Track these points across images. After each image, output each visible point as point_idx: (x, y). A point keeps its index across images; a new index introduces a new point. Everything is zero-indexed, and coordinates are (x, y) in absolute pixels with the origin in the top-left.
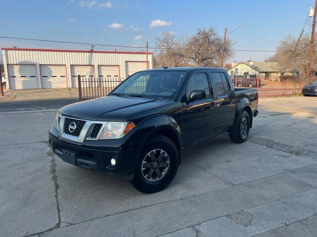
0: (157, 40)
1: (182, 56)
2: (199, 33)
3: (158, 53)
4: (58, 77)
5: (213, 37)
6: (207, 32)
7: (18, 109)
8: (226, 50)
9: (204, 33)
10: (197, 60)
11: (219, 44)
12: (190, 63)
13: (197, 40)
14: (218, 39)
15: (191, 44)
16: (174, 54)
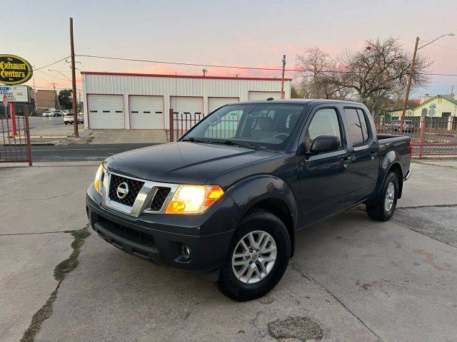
0: (298, 61)
1: (337, 83)
2: (369, 48)
3: (300, 79)
4: (153, 113)
5: (392, 53)
6: (382, 45)
7: (88, 158)
8: (413, 74)
9: (377, 48)
10: (363, 91)
11: (402, 65)
12: (349, 96)
13: (364, 60)
14: (401, 57)
15: (354, 65)
16: (326, 82)
